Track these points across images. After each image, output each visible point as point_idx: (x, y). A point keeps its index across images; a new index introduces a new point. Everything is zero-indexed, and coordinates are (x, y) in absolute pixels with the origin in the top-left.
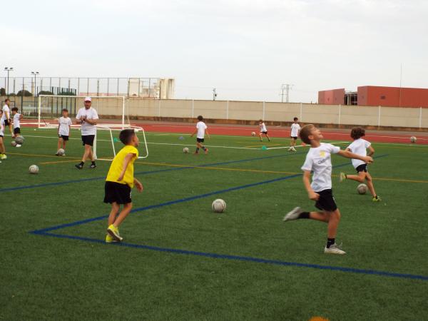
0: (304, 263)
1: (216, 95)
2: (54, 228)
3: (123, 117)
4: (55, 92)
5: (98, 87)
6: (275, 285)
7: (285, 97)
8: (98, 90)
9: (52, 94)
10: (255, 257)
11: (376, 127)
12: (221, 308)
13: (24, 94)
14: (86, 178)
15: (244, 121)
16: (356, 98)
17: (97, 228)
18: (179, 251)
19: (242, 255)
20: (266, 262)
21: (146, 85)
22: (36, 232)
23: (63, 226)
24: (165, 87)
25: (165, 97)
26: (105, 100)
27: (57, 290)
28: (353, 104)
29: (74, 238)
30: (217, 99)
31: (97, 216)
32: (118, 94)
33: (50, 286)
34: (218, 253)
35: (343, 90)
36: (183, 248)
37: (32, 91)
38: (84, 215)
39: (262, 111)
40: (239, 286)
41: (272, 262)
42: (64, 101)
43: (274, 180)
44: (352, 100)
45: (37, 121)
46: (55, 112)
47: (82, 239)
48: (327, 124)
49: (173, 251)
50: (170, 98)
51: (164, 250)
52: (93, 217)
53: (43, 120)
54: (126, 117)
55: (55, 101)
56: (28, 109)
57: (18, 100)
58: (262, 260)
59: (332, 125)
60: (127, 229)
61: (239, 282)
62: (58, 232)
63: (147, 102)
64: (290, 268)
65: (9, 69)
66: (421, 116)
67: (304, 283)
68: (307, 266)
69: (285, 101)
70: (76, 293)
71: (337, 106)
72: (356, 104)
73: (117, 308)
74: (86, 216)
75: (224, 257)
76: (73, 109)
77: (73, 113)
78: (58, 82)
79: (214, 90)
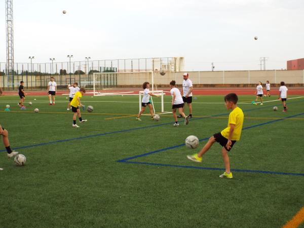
0: (296, 173)
1: (214, 67)
2: (131, 158)
4: (103, 71)
5: (132, 66)
6: (280, 186)
7: (263, 66)
8: (132, 68)
9: (100, 72)
10: (263, 170)
12: (250, 199)
13: (79, 73)
14: (139, 127)
15: (235, 85)
17: (157, 157)
18: (214, 169)
19: (255, 170)
20: (271, 173)
21: (165, 62)
22: (119, 161)
23: (136, 157)
24: (178, 63)
25: (178, 70)
26: (137, 75)
27: (146, 193)
29: (145, 163)
31: (155, 150)
32: (146, 70)
33: (140, 191)
34: (240, 169)
36: (216, 167)
37: (86, 71)
38: (147, 150)
39: (248, 77)
40: (258, 187)
41: (275, 173)
42: (109, 76)
43: (265, 124)
45: (93, 91)
46: (103, 84)
47: (150, 164)
48: (295, 84)
49: (211, 169)
50: (181, 71)
51: (205, 168)
52: (153, 151)
53: (97, 90)
54: (154, 86)
55: (103, 76)
56: (84, 83)
57: (77, 77)
58: (268, 172)
59: (299, 84)
60: (177, 157)
61: (257, 185)
62: (133, 160)
64: (287, 176)
65: (70, 56)
67: (298, 184)
68: (298, 174)
69: (263, 69)
70: (158, 194)
71: (301, 71)
73: (186, 201)
74: (148, 150)
75: (244, 171)
76: (115, 82)
77: (115, 84)
78: (104, 63)
79: (212, 64)
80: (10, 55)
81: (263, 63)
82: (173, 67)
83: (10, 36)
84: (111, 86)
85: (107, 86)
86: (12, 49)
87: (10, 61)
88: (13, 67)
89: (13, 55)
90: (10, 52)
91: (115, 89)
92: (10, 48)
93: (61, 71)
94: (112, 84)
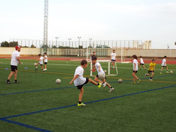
1: (169, 47)
3: (122, 57)
4: (102, 47)
9: (101, 47)
21: (140, 43)
24: (148, 44)
25: (147, 48)
30: (169, 49)
42: (102, 50)
46: (100, 55)
50: (149, 49)
63: (137, 50)
65: (79, 37)
76: (106, 54)
77: (106, 55)
80: (45, 36)
82: (145, 47)
83: (46, 25)
84: (103, 56)
85: (101, 56)
86: (47, 32)
87: (45, 40)
88: (47, 43)
89: (47, 36)
90: (45, 34)
91: (106, 58)
92: (46, 32)
93: (79, 46)
94: (104, 55)
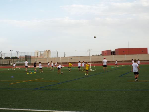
11: (125, 61)
16: (115, 52)
28: (114, 55)
35: (110, 50)
39: (90, 59)
44: (114, 53)
56: (18, 63)
59: (112, 61)
66: (138, 56)
69: (89, 55)
72: (115, 55)
78: (24, 54)
79: (64, 53)
81: (89, 52)
